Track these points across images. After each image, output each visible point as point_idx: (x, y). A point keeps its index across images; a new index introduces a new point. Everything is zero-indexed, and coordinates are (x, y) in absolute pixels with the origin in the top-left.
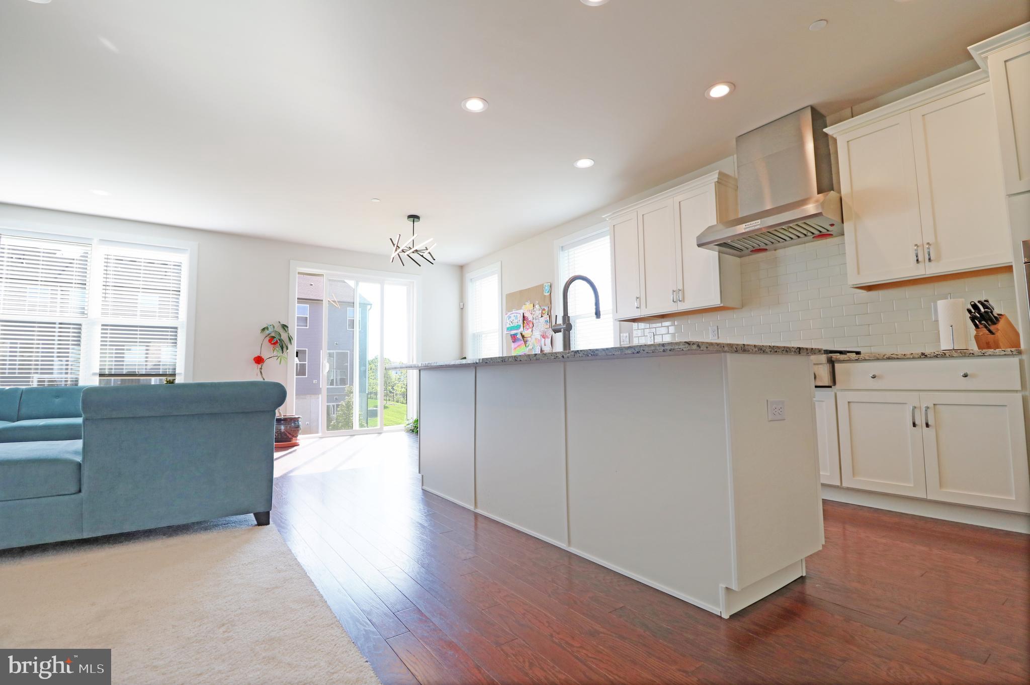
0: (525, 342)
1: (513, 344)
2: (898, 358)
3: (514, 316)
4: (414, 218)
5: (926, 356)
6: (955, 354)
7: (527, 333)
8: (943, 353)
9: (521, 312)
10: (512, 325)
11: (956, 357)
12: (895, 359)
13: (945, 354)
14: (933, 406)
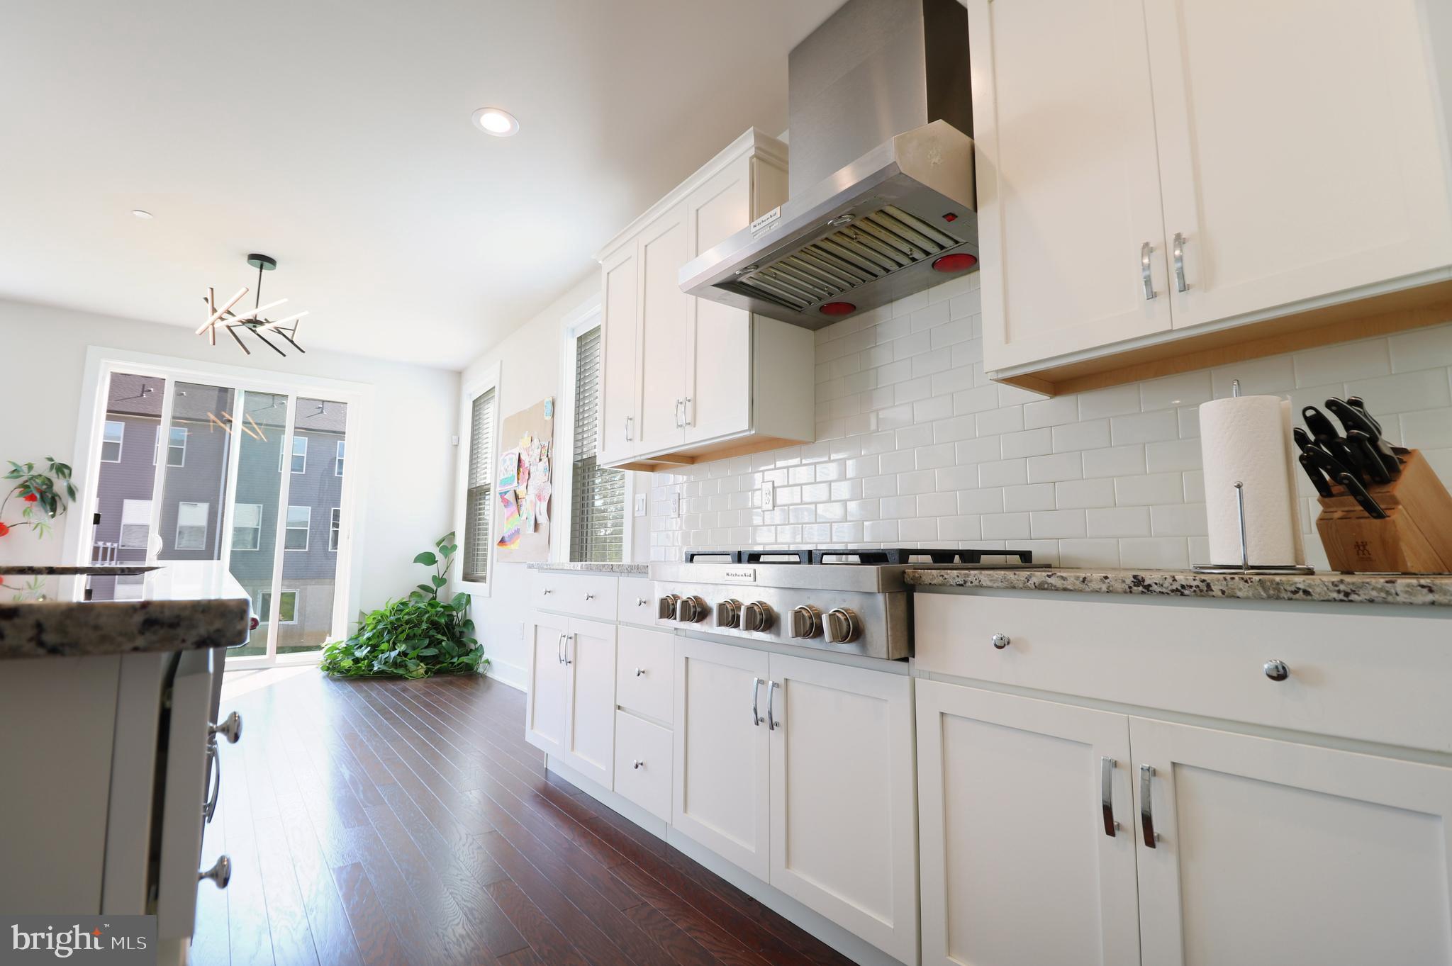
0: (519, 507)
1: (505, 510)
2: (1065, 590)
3: (510, 459)
4: (262, 260)
5: (1148, 587)
6: (1243, 590)
7: (521, 491)
8: (1203, 581)
9: (516, 451)
10: (506, 476)
11: (1247, 598)
12: (1057, 589)
13: (1208, 586)
14: (1169, 768)
